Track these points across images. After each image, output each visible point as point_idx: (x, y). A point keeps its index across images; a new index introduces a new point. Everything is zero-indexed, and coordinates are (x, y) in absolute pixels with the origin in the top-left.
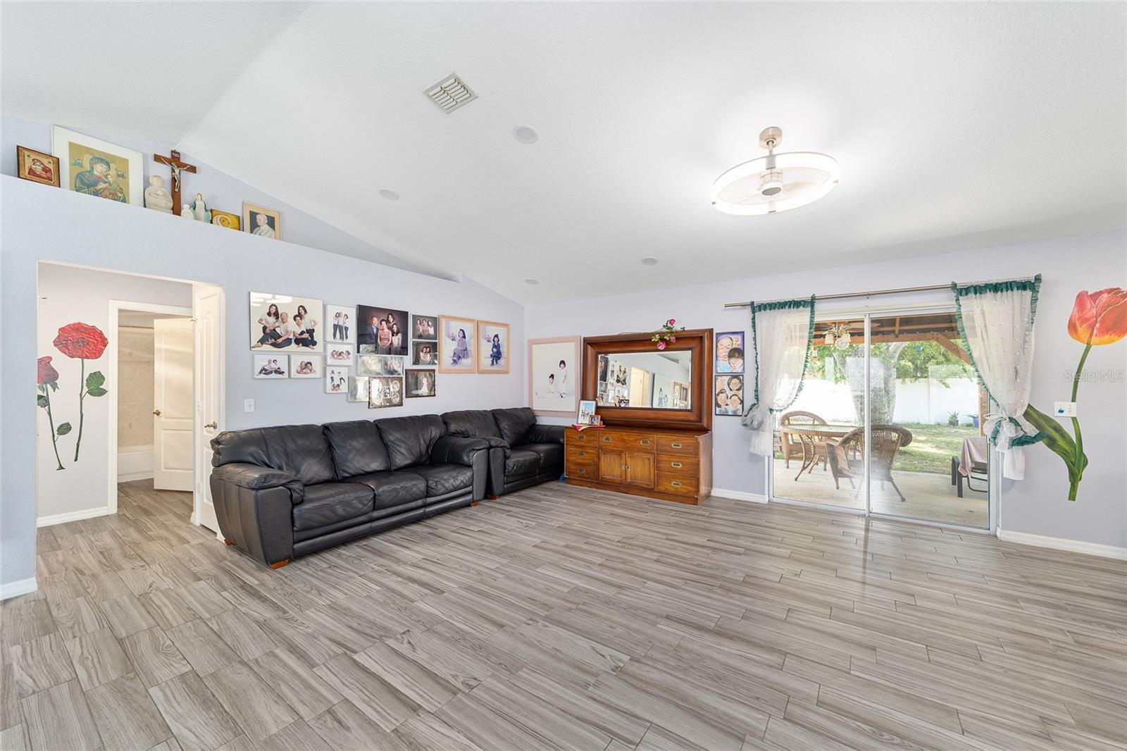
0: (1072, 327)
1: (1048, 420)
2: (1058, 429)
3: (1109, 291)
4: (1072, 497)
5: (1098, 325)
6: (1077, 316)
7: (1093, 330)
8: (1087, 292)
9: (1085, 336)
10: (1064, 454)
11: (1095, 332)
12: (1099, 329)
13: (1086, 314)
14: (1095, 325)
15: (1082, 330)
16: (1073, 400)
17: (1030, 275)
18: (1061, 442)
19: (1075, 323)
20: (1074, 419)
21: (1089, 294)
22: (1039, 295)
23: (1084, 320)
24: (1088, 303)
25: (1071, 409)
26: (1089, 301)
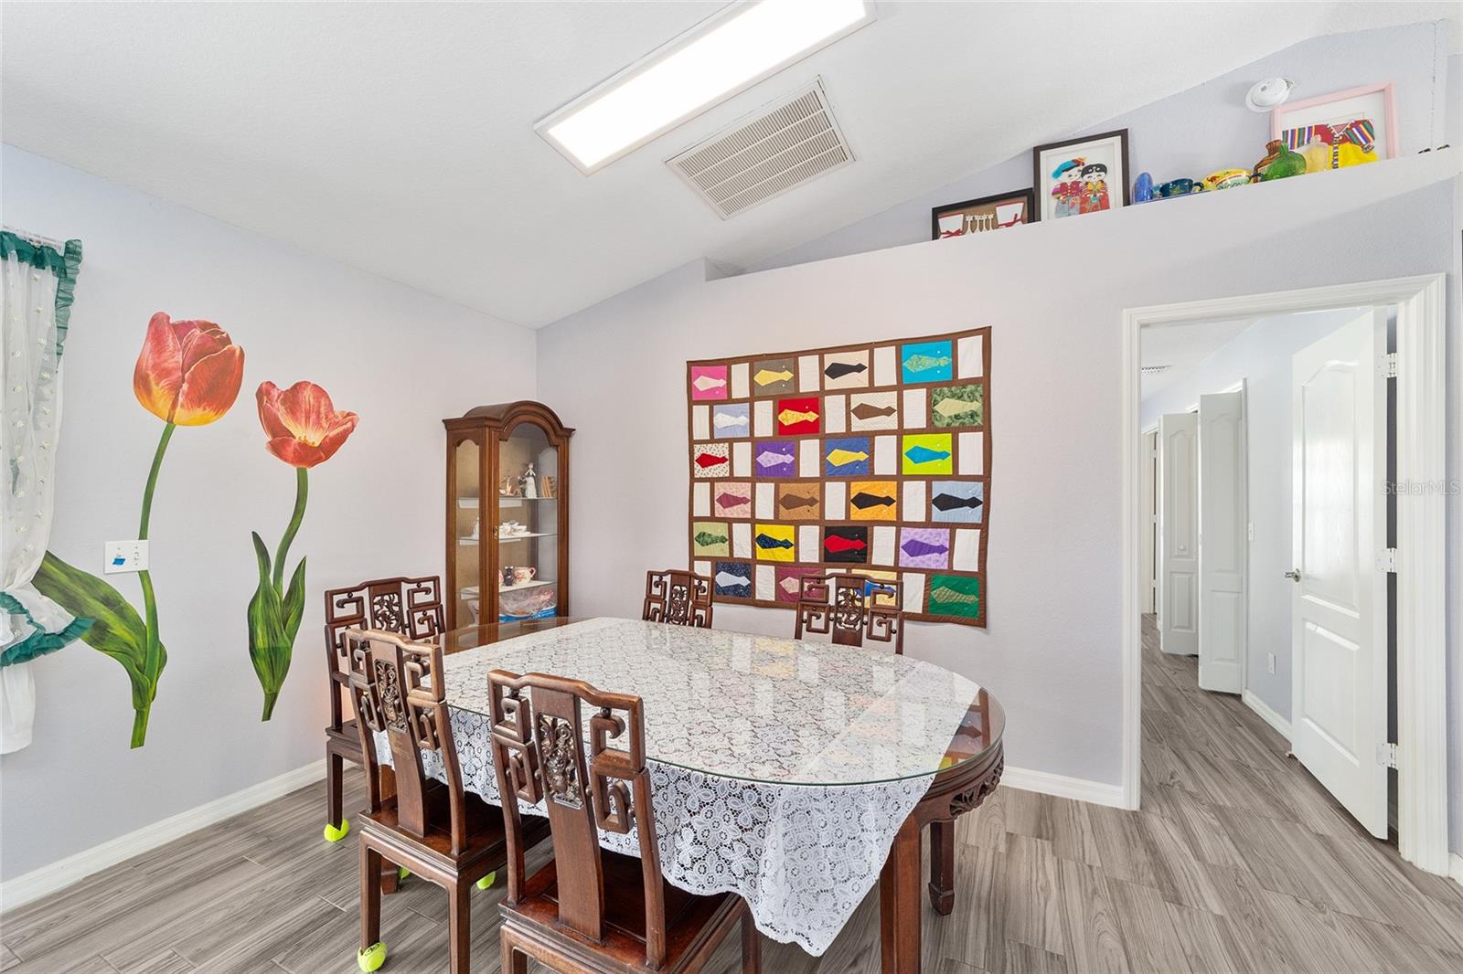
0: (142, 383)
1: (90, 583)
2: (113, 602)
3: (205, 326)
4: (138, 740)
5: (185, 387)
6: (151, 362)
7: (177, 395)
8: (168, 318)
9: (164, 403)
10: (124, 653)
11: (181, 399)
12: (187, 395)
13: (166, 361)
14: (181, 387)
15: (159, 390)
16: (143, 536)
17: (56, 238)
18: (118, 629)
19: (148, 375)
20: (144, 575)
21: (171, 321)
22: (78, 291)
23: (163, 373)
24: (171, 341)
25: (138, 555)
26: (171, 336)
